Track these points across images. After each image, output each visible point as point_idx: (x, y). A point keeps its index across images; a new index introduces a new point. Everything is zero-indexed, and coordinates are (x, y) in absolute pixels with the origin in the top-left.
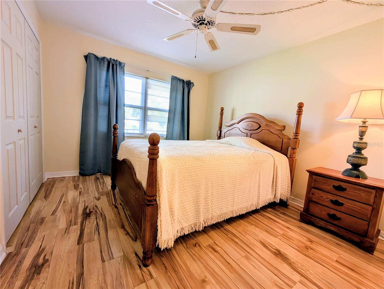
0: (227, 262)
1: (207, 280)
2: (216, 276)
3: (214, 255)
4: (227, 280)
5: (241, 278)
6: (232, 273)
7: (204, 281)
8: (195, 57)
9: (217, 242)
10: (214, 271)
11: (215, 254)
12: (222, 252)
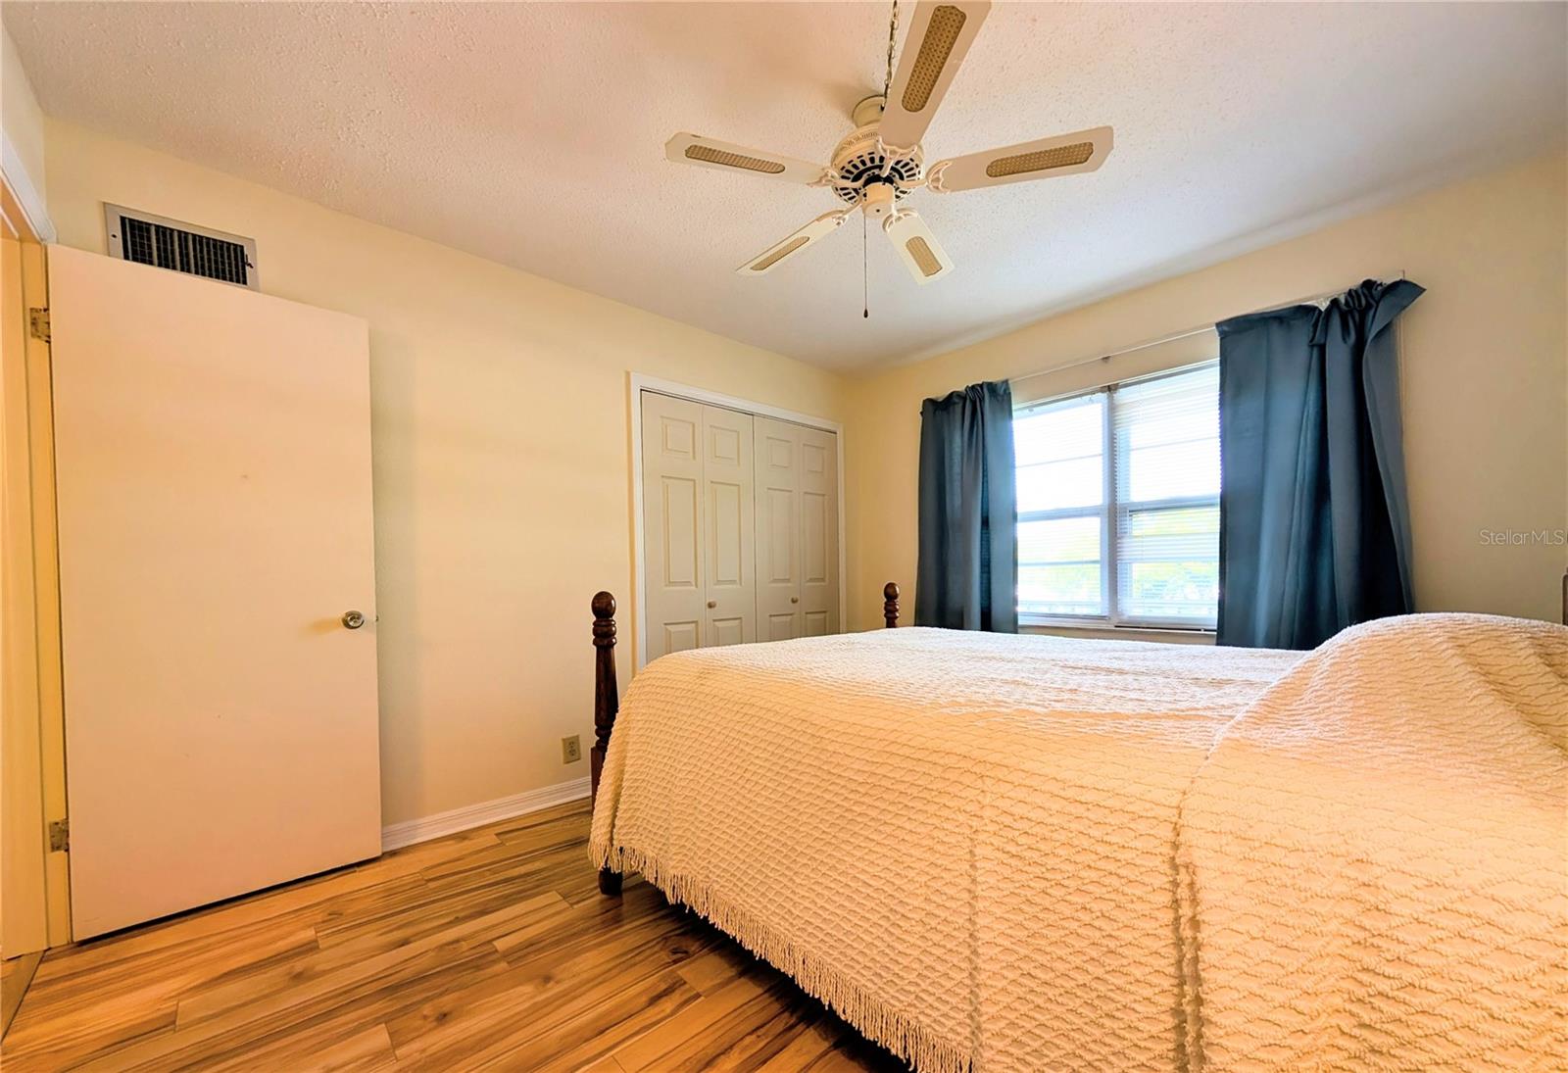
0: (607, 1029)
1: (549, 985)
2: (557, 1003)
3: (640, 994)
4: (540, 1025)
5: (538, 1064)
6: (561, 1039)
7: (547, 979)
8: (866, 315)
9: (702, 1001)
10: (575, 998)
11: (644, 999)
12: (652, 1014)
